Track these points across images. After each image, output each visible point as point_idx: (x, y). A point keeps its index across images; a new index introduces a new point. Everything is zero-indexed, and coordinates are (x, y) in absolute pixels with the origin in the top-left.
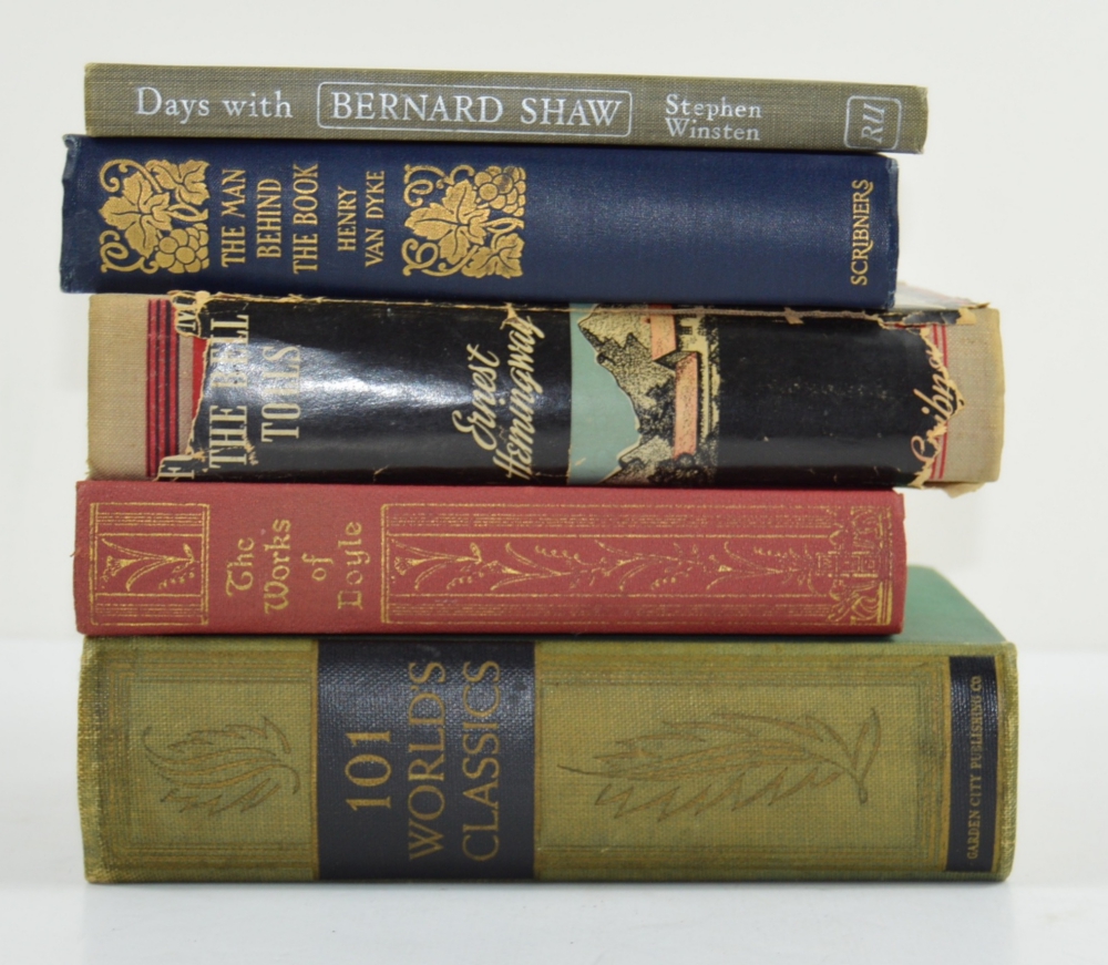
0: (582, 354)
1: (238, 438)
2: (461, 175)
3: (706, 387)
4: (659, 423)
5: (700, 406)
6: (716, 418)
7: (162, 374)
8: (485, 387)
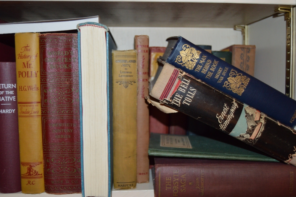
0: (243, 114)
1: (179, 101)
2: (240, 75)
3: (261, 130)
4: (250, 132)
5: (258, 132)
6: (260, 136)
7: (171, 83)
8: (224, 112)
